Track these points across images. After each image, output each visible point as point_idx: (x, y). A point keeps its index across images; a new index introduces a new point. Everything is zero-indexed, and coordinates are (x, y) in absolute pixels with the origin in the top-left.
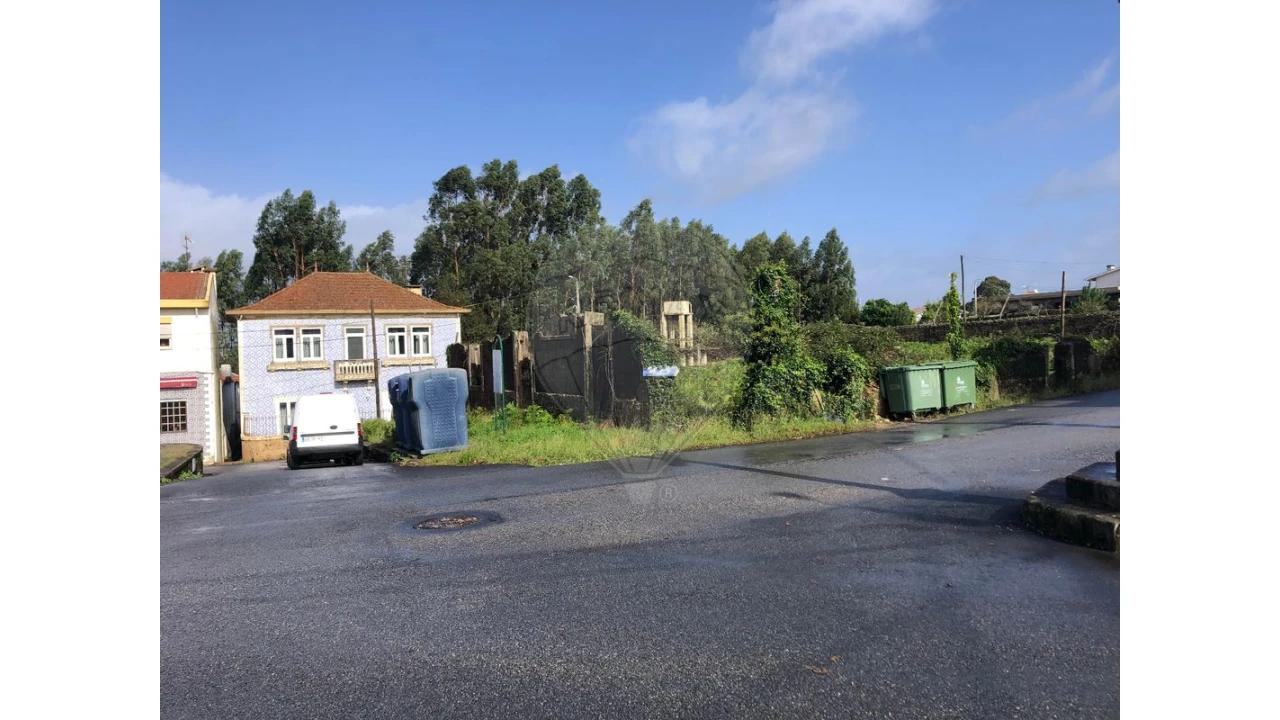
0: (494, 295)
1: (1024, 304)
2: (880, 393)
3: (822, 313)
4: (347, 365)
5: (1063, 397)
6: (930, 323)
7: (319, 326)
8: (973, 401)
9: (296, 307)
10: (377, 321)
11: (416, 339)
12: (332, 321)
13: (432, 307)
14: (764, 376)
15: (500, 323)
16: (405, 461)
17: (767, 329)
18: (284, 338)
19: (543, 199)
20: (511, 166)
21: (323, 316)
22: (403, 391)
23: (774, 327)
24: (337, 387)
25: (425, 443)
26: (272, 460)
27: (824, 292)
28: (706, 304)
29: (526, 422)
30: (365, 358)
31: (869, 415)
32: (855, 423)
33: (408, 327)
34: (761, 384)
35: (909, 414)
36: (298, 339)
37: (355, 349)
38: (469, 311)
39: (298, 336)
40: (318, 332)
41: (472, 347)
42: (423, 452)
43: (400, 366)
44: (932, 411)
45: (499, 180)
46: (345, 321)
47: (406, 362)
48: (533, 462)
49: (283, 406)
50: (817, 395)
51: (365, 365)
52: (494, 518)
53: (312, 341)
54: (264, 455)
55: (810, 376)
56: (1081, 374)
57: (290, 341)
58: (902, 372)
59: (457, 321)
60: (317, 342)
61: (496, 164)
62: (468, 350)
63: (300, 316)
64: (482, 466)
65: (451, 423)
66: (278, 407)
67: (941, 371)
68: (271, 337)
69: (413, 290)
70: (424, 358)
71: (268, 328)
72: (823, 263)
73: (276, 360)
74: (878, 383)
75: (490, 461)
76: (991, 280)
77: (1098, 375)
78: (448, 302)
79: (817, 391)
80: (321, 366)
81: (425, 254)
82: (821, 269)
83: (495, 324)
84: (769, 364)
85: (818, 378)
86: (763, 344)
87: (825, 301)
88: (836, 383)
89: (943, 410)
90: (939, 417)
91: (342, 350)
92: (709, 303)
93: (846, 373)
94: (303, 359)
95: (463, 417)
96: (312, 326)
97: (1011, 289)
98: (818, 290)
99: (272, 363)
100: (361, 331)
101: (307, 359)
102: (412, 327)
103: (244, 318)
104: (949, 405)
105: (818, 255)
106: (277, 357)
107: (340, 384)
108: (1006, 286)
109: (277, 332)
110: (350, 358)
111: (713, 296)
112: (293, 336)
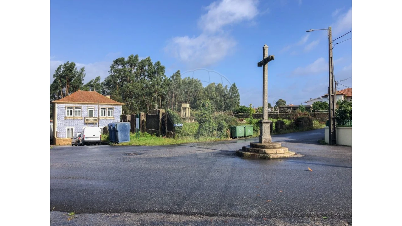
0: (129, 97)
1: (285, 109)
2: (230, 132)
3: (230, 108)
4: (88, 118)
5: (276, 135)
6: (258, 113)
7: (81, 107)
8: (252, 134)
9: (73, 101)
10: (99, 106)
11: (109, 112)
12: (84, 105)
13: (114, 103)
14: (203, 127)
15: (131, 106)
16: (114, 144)
17: (204, 116)
18: (70, 110)
19: (146, 68)
20: (136, 57)
21: (82, 104)
22: (113, 127)
23: (206, 115)
24: (85, 124)
25: (119, 140)
26: (65, 145)
27: (231, 102)
28: (195, 103)
29: (144, 136)
30: (94, 116)
31: (227, 137)
32: (223, 139)
33: (107, 108)
34: (202, 129)
35: (236, 137)
36: (74, 110)
37: (91, 114)
38: (125, 104)
39: (74, 109)
40: (80, 108)
41: (128, 116)
42: (119, 142)
43: (104, 119)
44: (242, 137)
45: (132, 62)
46: (88, 105)
47: (106, 118)
48: (147, 145)
49: (68, 129)
50: (215, 132)
51: (93, 118)
52: (142, 154)
53: (78, 111)
54: (63, 143)
55: (213, 127)
56: (281, 129)
57: (71, 111)
58: (235, 127)
59: (121, 107)
60: (80, 111)
61: (132, 56)
62: (127, 117)
63: (75, 104)
64: (135, 146)
65: (126, 135)
66: (67, 130)
67: (245, 127)
68: (66, 109)
69: (107, 97)
70: (111, 117)
71: (64, 107)
72: (231, 93)
73: (67, 116)
74: (230, 129)
75: (136, 145)
76: (281, 100)
77: (285, 130)
78: (119, 101)
79: (215, 131)
80: (80, 118)
81: (108, 84)
82: (230, 95)
83: (129, 106)
84: (204, 124)
85: (215, 128)
86: (203, 119)
87: (231, 104)
88: (220, 129)
89: (245, 137)
90: (243, 138)
91: (87, 114)
92: (196, 103)
93: (222, 127)
94: (75, 116)
95: (129, 134)
96: (79, 106)
97: (286, 103)
98: (229, 101)
99: (66, 117)
100: (93, 109)
101: (76, 116)
102: (108, 108)
103: (58, 103)
104: (246, 135)
105: (230, 91)
106: (67, 115)
107: (86, 124)
108: (285, 102)
109: (68, 108)
110: (89, 116)
111: (198, 101)
112: (72, 109)
